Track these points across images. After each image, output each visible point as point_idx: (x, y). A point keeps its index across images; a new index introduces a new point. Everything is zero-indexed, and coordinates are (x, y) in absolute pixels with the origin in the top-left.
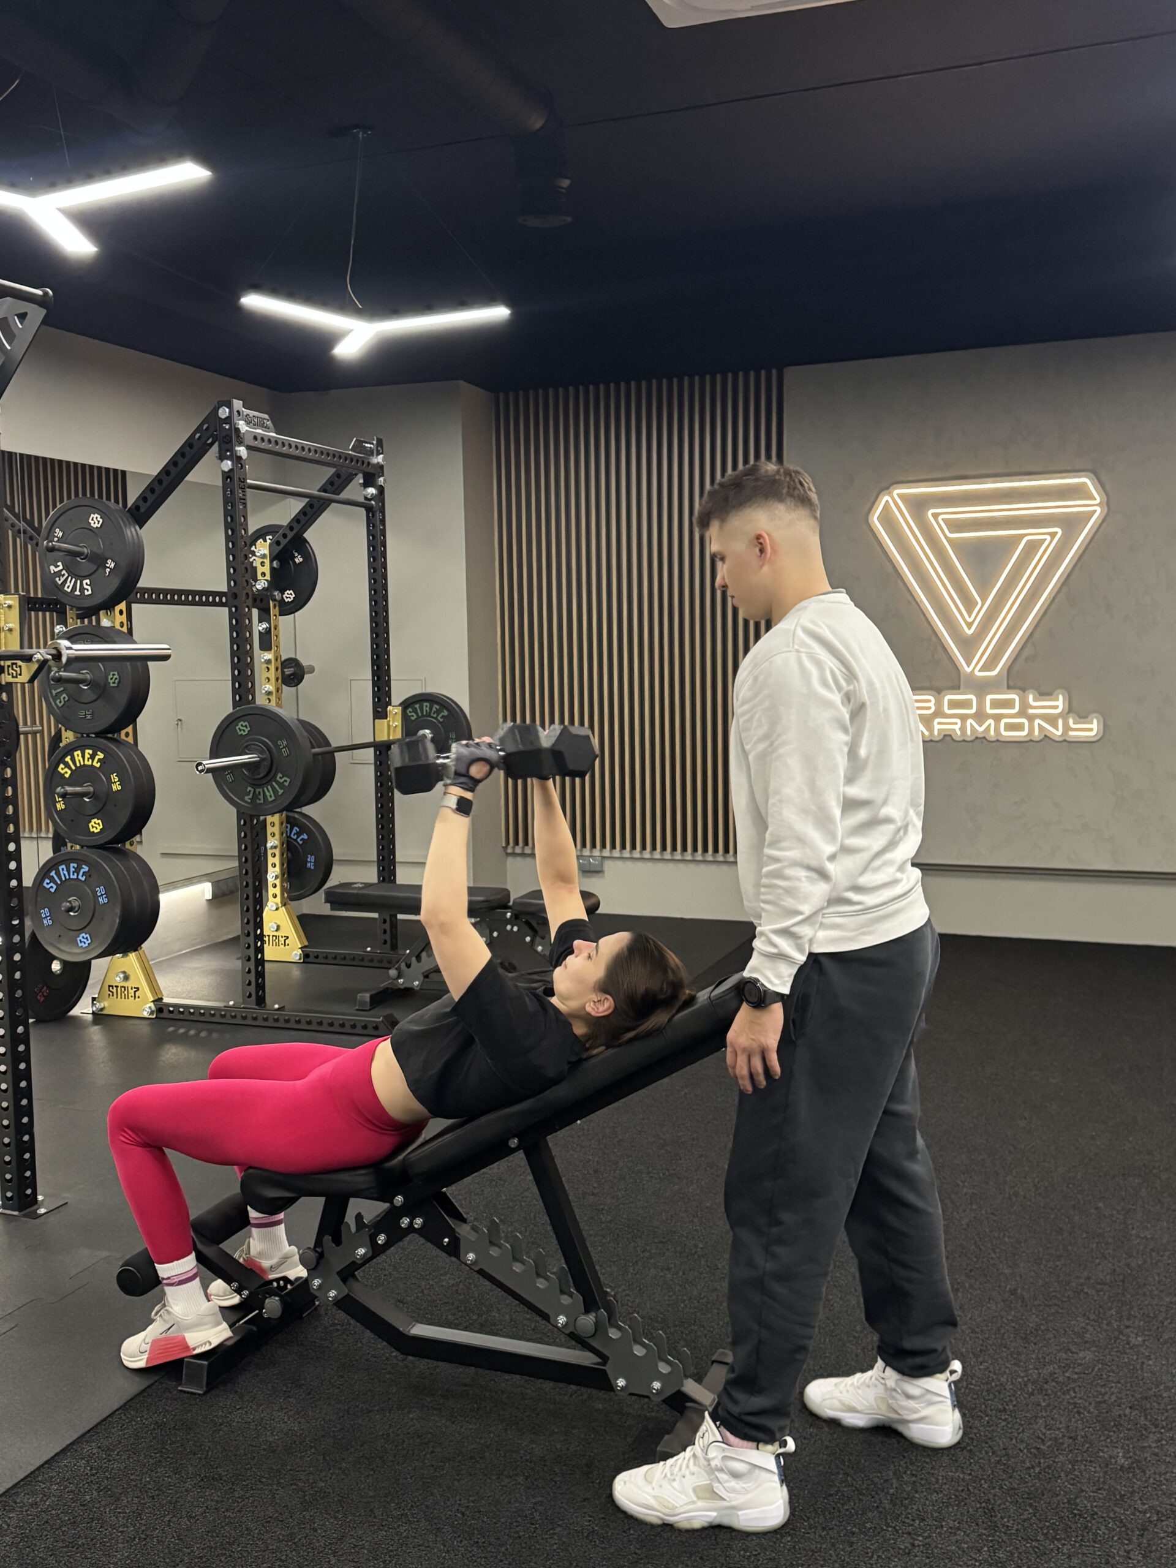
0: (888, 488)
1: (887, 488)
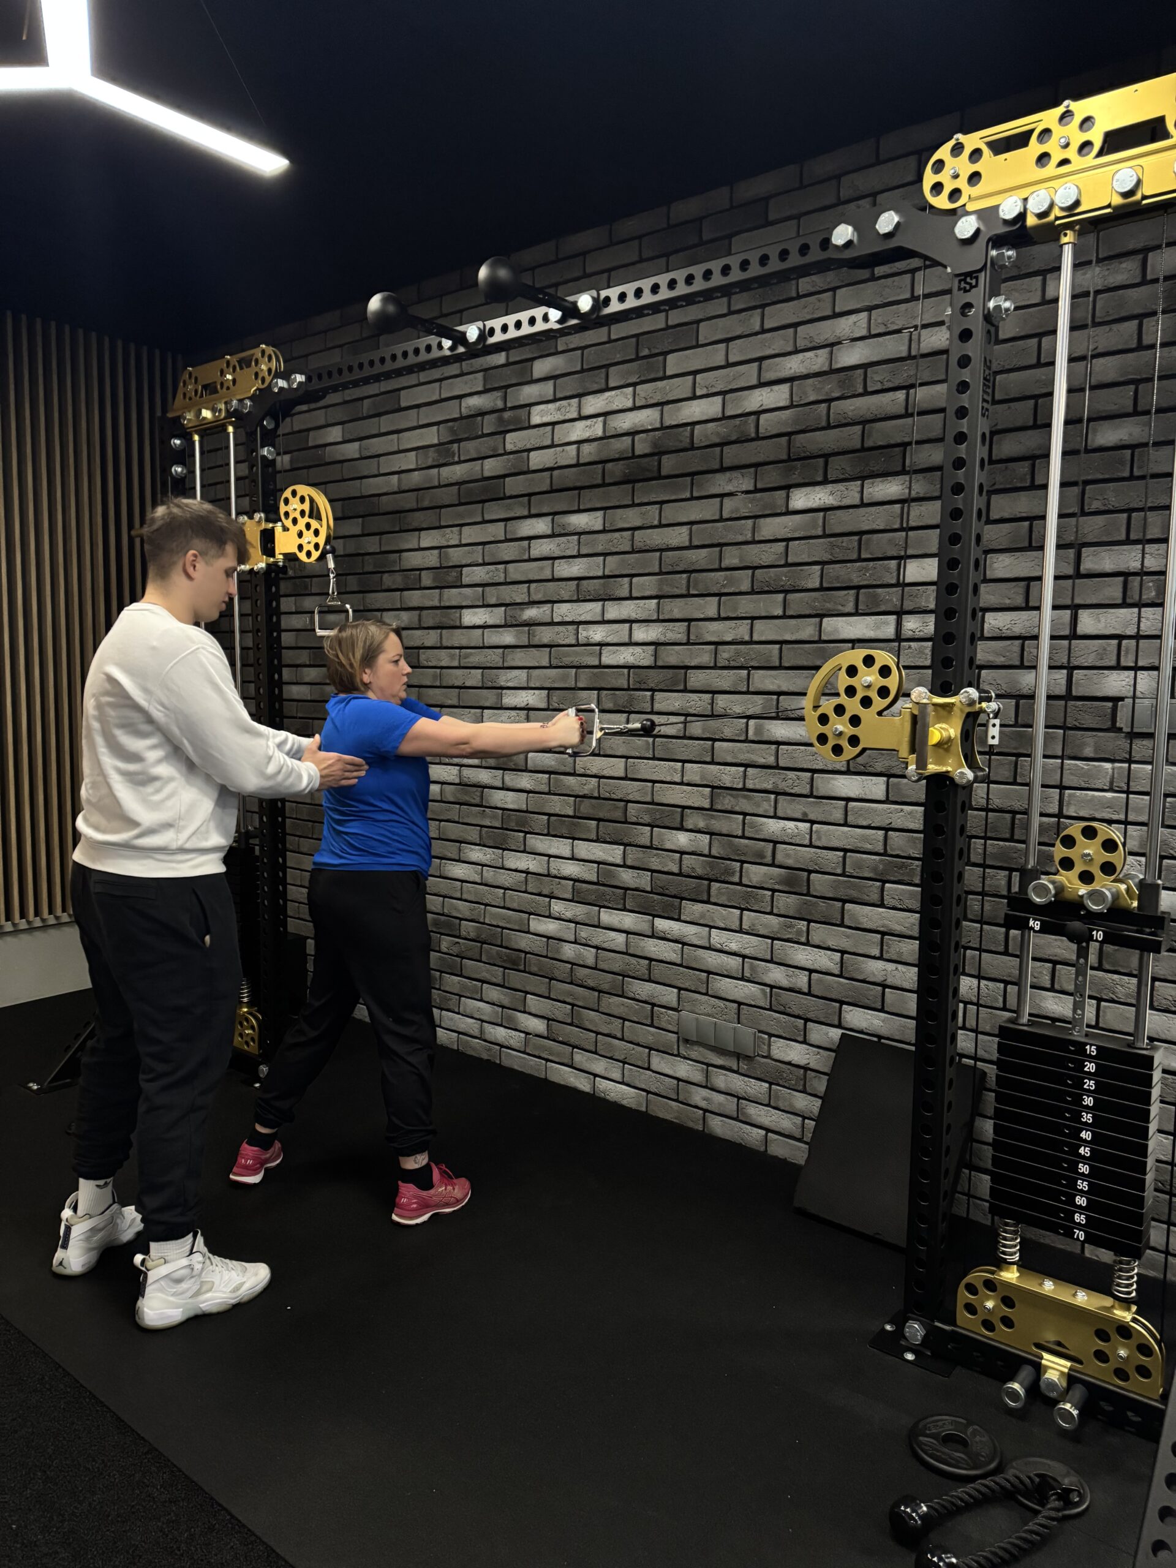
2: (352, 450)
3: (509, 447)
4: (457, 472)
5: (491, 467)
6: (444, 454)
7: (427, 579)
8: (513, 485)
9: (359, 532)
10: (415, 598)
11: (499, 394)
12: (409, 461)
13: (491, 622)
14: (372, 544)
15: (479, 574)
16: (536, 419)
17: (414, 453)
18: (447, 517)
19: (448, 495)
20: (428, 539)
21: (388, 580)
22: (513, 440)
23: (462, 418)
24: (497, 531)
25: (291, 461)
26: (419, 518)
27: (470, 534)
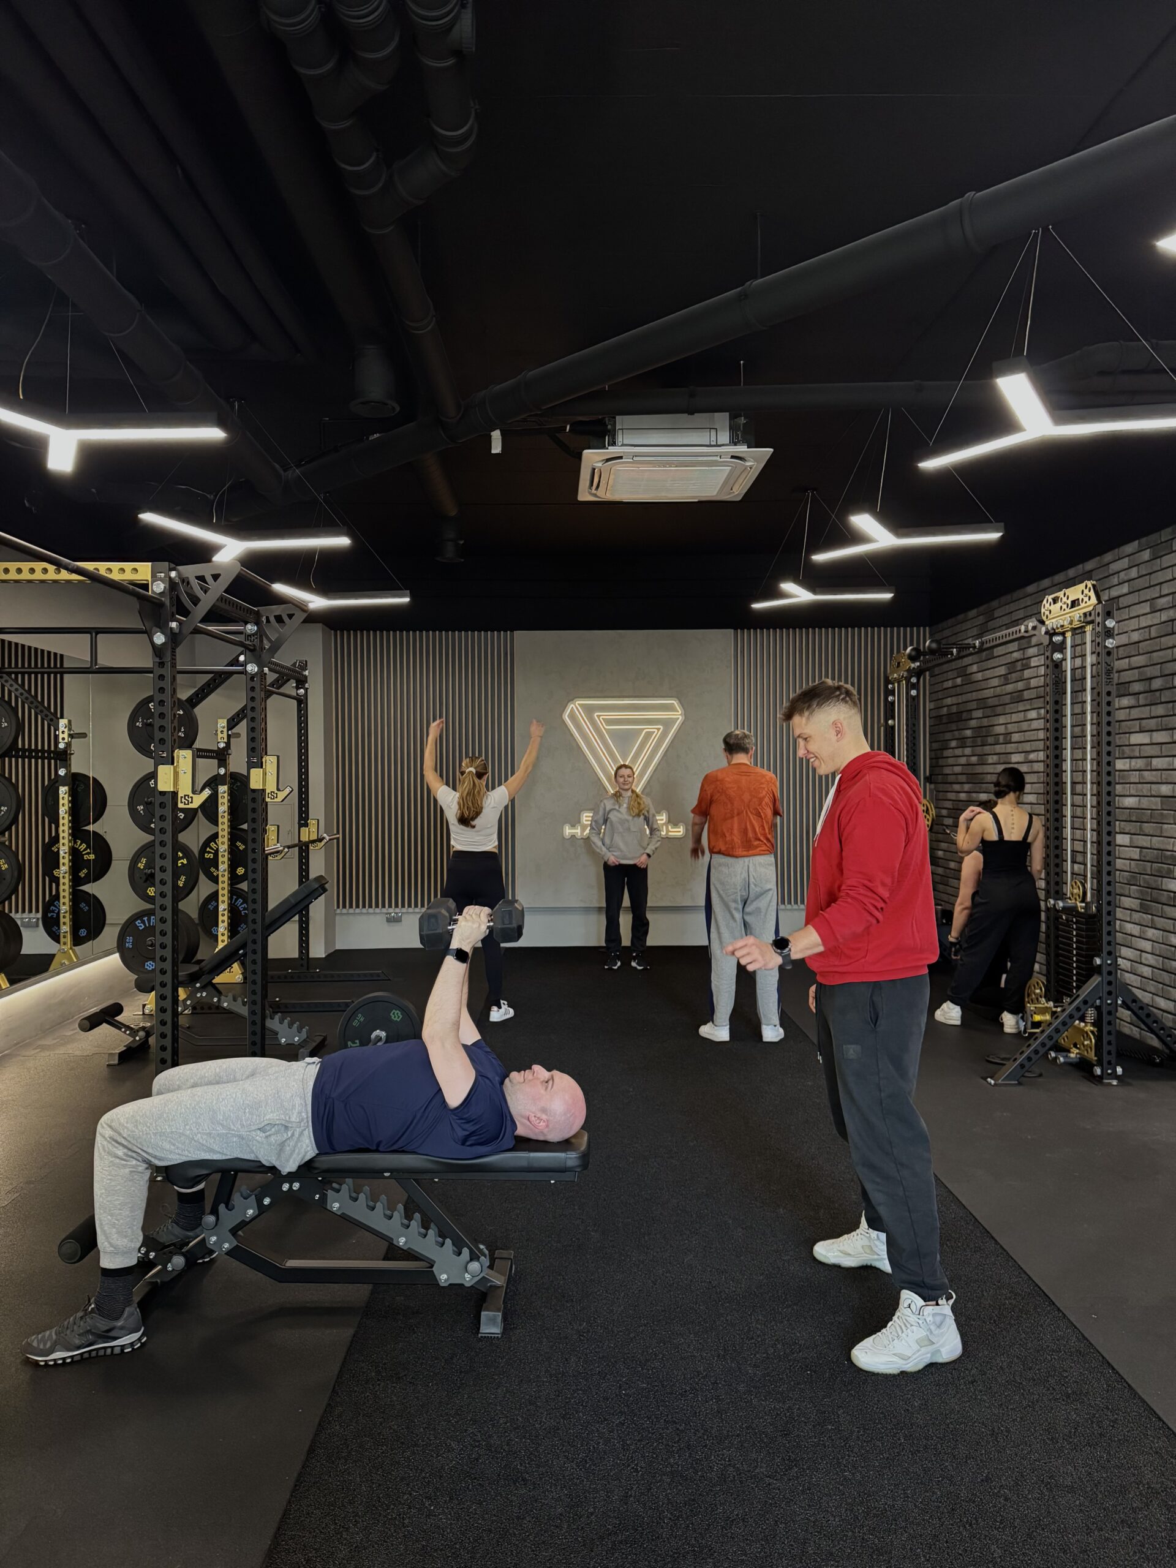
0: (573, 700)
1: (571, 700)
2: (979, 676)
3: (1025, 677)
4: (1010, 688)
5: (1020, 685)
6: (1006, 679)
7: (1001, 738)
8: (1027, 695)
9: (981, 716)
10: (999, 748)
11: (1021, 652)
12: (995, 682)
13: (1020, 761)
14: (985, 722)
15: (1016, 737)
16: (1033, 665)
17: (997, 679)
18: (1008, 709)
19: (1007, 699)
20: (1002, 720)
21: (990, 740)
22: (1027, 673)
23: (1012, 663)
24: (1021, 716)
25: (962, 681)
26: (999, 710)
27: (1015, 717)
